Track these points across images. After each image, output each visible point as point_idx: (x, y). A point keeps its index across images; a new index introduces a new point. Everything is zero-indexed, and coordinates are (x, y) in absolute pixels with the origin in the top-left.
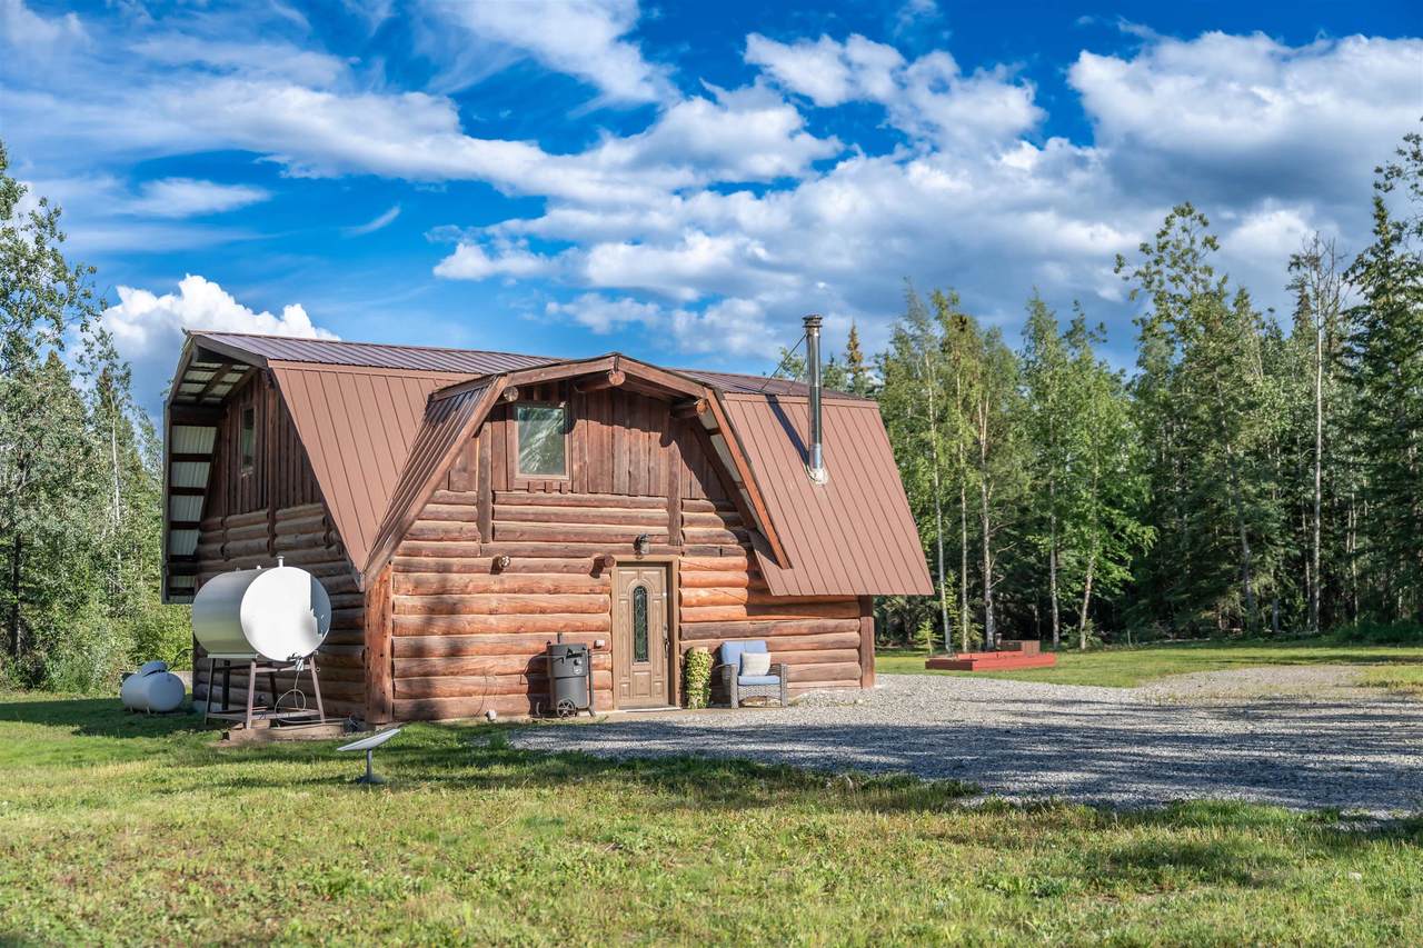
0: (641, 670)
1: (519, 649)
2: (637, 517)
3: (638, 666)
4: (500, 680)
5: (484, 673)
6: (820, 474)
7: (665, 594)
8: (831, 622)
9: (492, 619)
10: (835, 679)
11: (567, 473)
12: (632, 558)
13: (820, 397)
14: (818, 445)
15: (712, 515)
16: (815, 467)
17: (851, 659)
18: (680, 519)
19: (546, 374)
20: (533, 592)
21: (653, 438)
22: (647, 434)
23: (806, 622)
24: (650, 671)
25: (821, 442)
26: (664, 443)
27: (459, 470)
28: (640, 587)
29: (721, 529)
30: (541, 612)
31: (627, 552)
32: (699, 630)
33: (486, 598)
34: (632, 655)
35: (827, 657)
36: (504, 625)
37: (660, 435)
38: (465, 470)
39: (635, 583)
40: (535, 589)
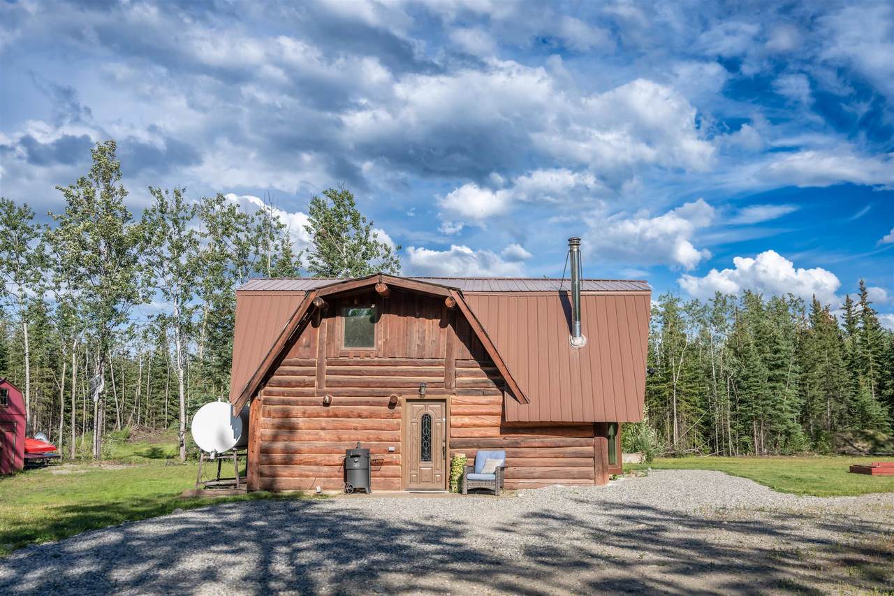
0: (426, 467)
1: (338, 451)
2: (421, 372)
3: (423, 464)
4: (326, 469)
5: (316, 464)
6: (579, 341)
7: (444, 419)
8: (570, 440)
9: (322, 433)
10: (574, 478)
11: (375, 346)
12: (417, 397)
13: (579, 291)
14: (578, 322)
15: (479, 369)
16: (575, 337)
17: (587, 465)
18: (454, 373)
19: (339, 288)
20: (350, 418)
21: (435, 323)
22: (431, 321)
23: (549, 439)
24: (432, 467)
25: (580, 320)
26: (442, 325)
27: (305, 347)
28: (426, 415)
29: (486, 378)
30: (355, 429)
31: (414, 393)
32: (462, 443)
33: (319, 420)
34: (420, 457)
35: (566, 463)
36: (328, 436)
37: (439, 320)
38: (309, 346)
39: (424, 412)
40: (351, 416)
